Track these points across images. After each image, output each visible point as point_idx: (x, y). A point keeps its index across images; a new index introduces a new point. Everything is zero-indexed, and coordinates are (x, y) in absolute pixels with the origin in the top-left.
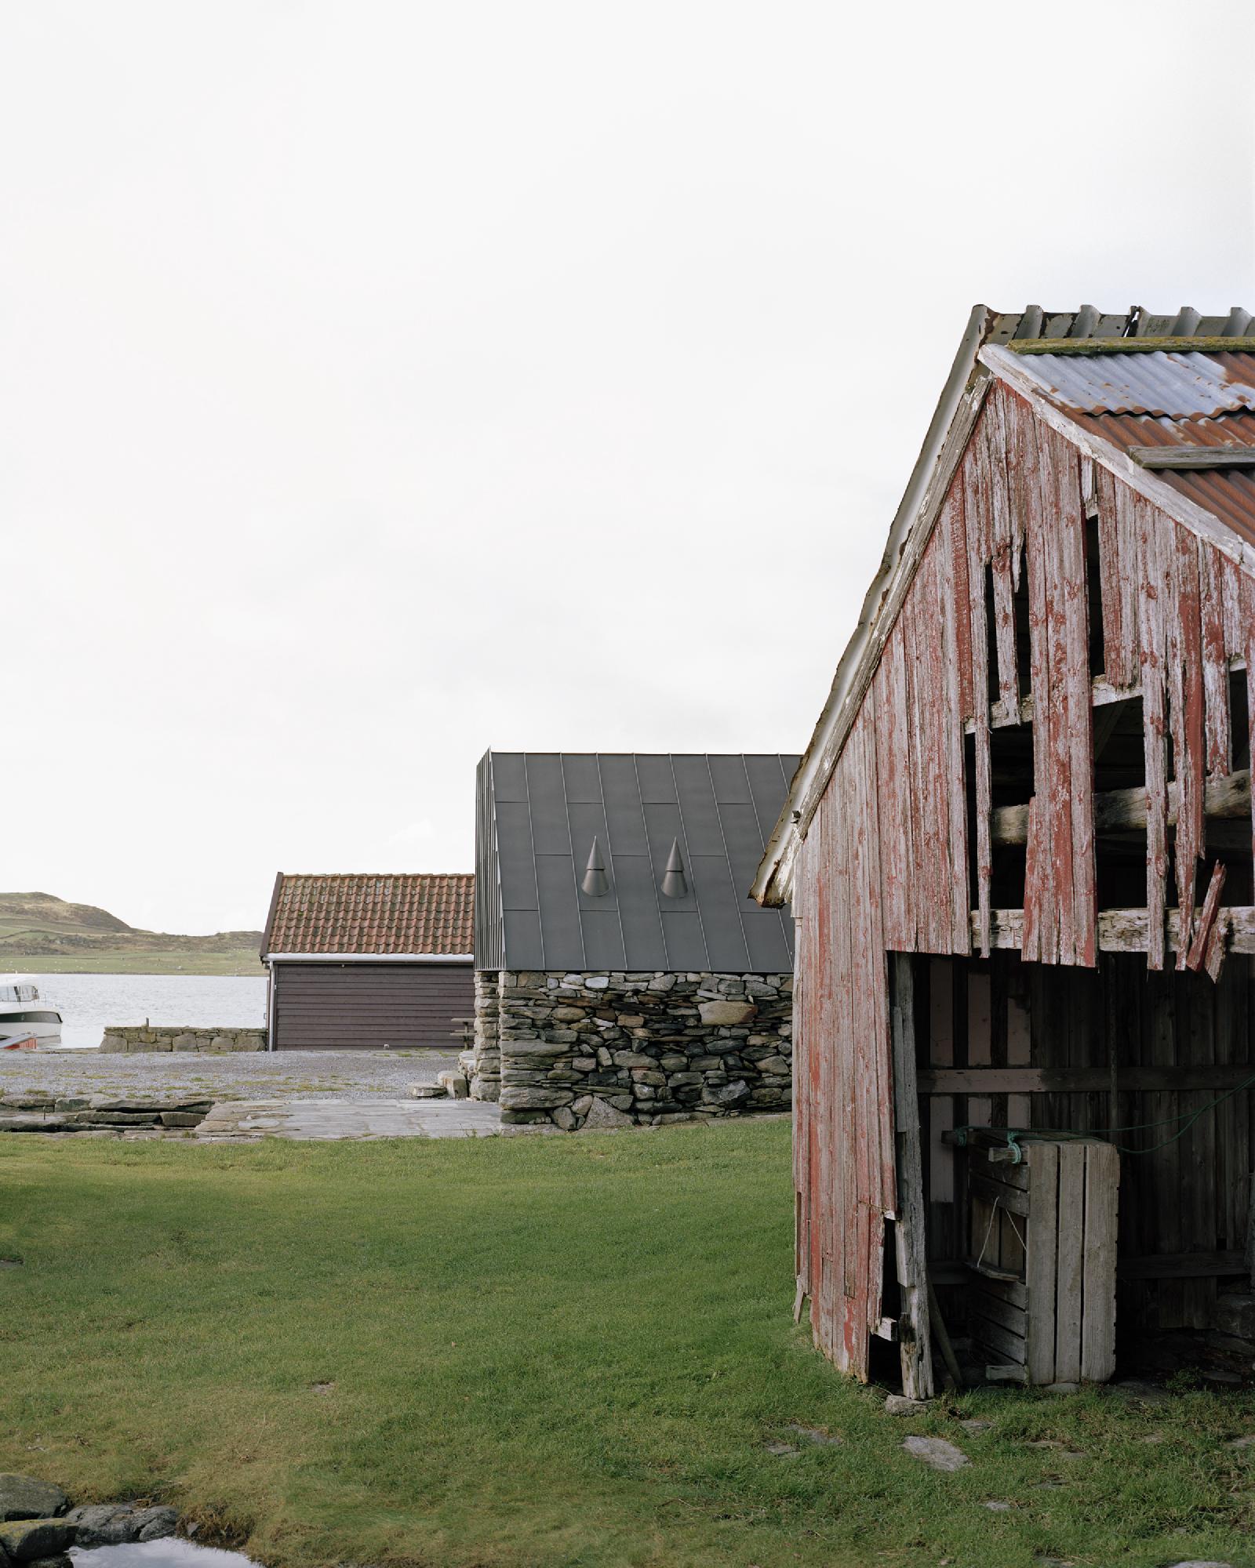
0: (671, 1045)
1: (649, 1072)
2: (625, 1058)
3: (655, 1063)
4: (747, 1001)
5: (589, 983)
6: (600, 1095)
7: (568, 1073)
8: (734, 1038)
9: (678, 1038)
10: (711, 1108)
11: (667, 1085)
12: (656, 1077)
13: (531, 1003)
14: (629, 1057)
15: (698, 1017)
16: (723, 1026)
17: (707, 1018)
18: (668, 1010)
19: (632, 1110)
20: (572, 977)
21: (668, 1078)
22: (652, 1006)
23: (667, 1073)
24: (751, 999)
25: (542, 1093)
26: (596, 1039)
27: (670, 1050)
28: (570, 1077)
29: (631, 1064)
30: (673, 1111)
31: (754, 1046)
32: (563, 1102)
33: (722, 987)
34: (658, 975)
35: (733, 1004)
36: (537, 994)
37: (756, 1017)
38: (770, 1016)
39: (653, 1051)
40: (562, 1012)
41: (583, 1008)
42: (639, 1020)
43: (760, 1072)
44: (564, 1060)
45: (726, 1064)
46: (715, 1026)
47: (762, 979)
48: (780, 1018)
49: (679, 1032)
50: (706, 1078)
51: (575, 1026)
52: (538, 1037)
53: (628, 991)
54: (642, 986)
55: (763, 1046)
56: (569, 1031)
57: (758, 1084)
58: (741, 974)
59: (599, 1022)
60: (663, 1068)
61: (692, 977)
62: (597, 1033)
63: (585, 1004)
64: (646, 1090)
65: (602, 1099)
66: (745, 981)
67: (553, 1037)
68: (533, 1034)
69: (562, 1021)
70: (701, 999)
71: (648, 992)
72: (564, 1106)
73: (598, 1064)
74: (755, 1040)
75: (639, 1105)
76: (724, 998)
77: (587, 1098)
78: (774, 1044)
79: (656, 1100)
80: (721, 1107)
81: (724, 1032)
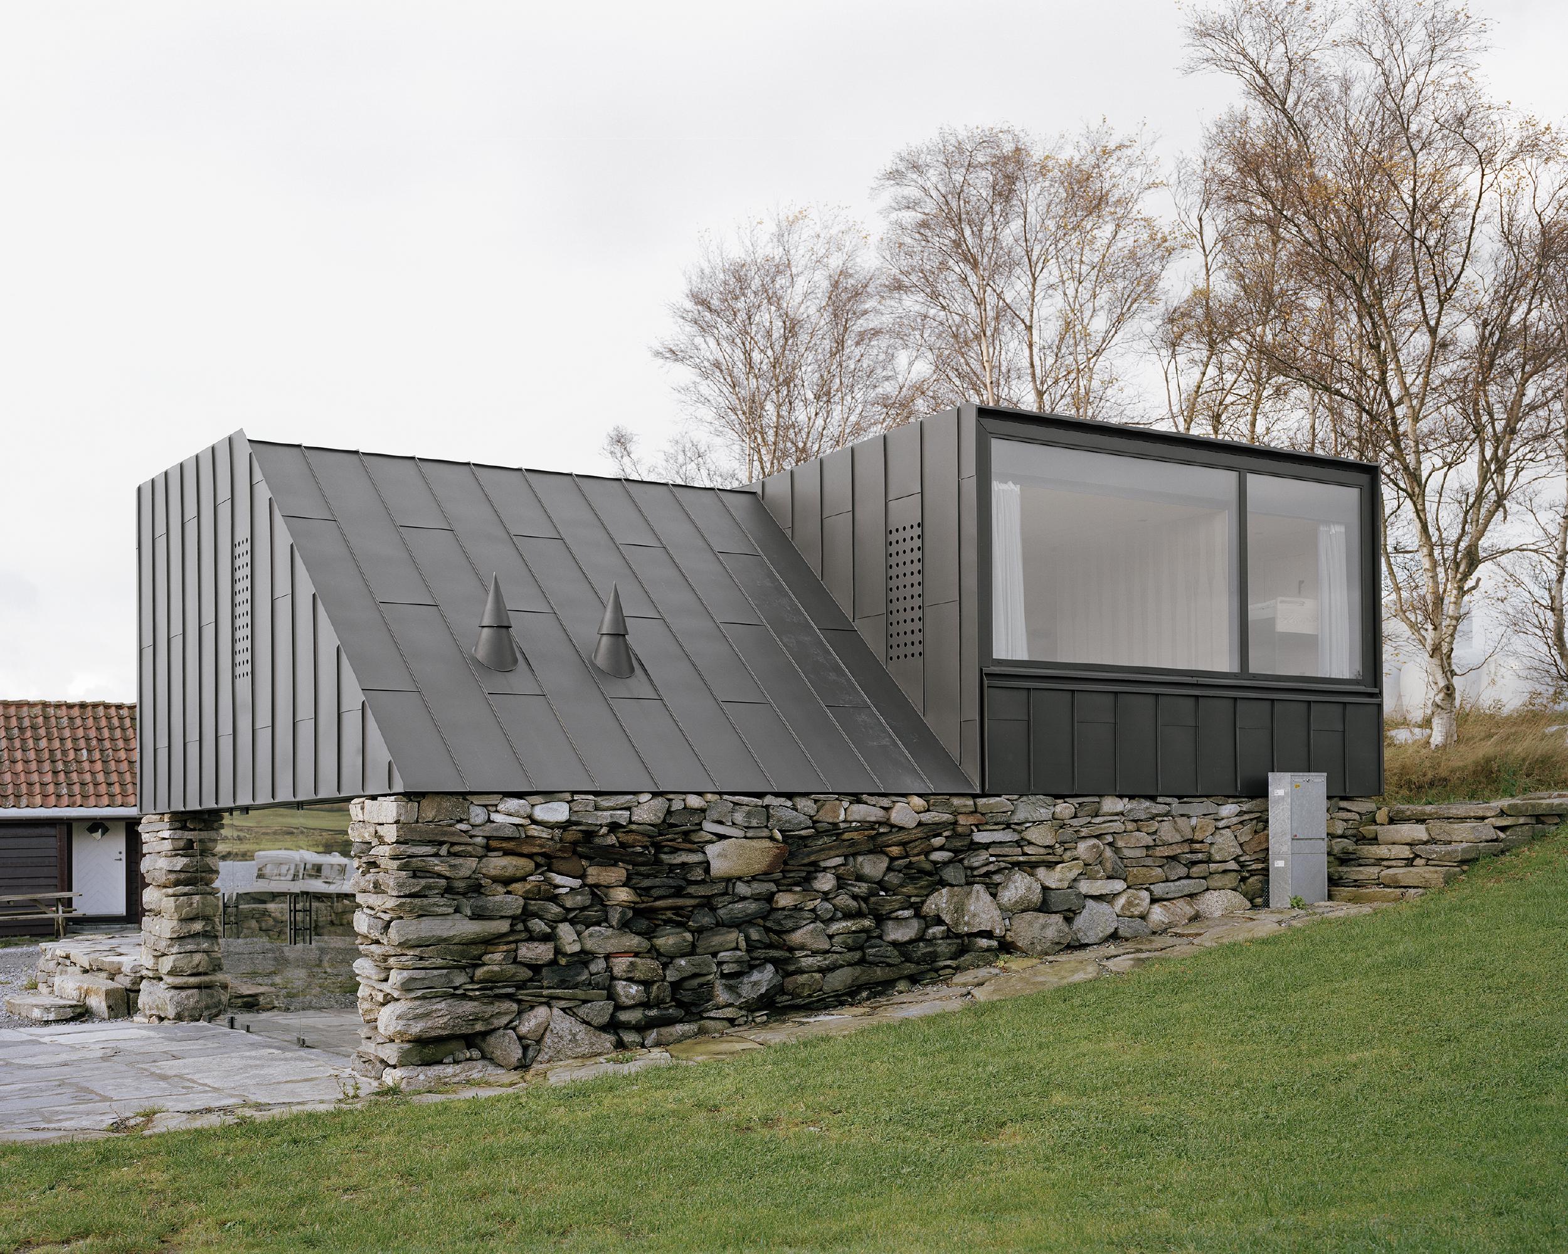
0: (669, 914)
1: (637, 960)
2: (600, 939)
3: (646, 944)
4: (772, 838)
5: (540, 813)
6: (563, 1004)
7: (511, 969)
8: (756, 898)
9: (680, 902)
10: (729, 1013)
11: (664, 980)
12: (646, 966)
13: (444, 850)
14: (608, 938)
15: (706, 866)
16: (740, 879)
17: (719, 867)
18: (664, 856)
19: (613, 1026)
20: (513, 804)
21: (665, 966)
22: (639, 849)
23: (665, 960)
24: (778, 835)
25: (469, 1007)
26: (555, 909)
27: (667, 922)
28: (513, 975)
29: (611, 946)
30: (670, 1022)
31: (783, 909)
32: (505, 1020)
33: (739, 817)
34: (644, 798)
35: (754, 843)
36: (453, 834)
37: (785, 863)
38: (806, 861)
39: (643, 924)
40: (498, 864)
41: (530, 856)
42: (616, 874)
43: (791, 949)
44: (505, 948)
45: (747, 939)
46: (729, 880)
47: (789, 804)
48: (814, 864)
49: (679, 892)
50: (720, 964)
51: (517, 887)
52: (457, 910)
53: (601, 826)
54: (622, 816)
55: (797, 908)
56: (509, 898)
57: (792, 968)
58: (760, 795)
59: (558, 879)
60: (657, 951)
61: (694, 801)
62: (554, 899)
63: (536, 850)
64: (634, 989)
65: (563, 1010)
66: (767, 807)
67: (485, 908)
68: (450, 906)
69: (495, 880)
70: (710, 837)
71: (634, 827)
72: (506, 1027)
73: (558, 951)
74: (785, 900)
75: (624, 1016)
76: (741, 834)
77: (542, 1012)
78: (810, 905)
79: (645, 1005)
80: (741, 1009)
81: (742, 889)
